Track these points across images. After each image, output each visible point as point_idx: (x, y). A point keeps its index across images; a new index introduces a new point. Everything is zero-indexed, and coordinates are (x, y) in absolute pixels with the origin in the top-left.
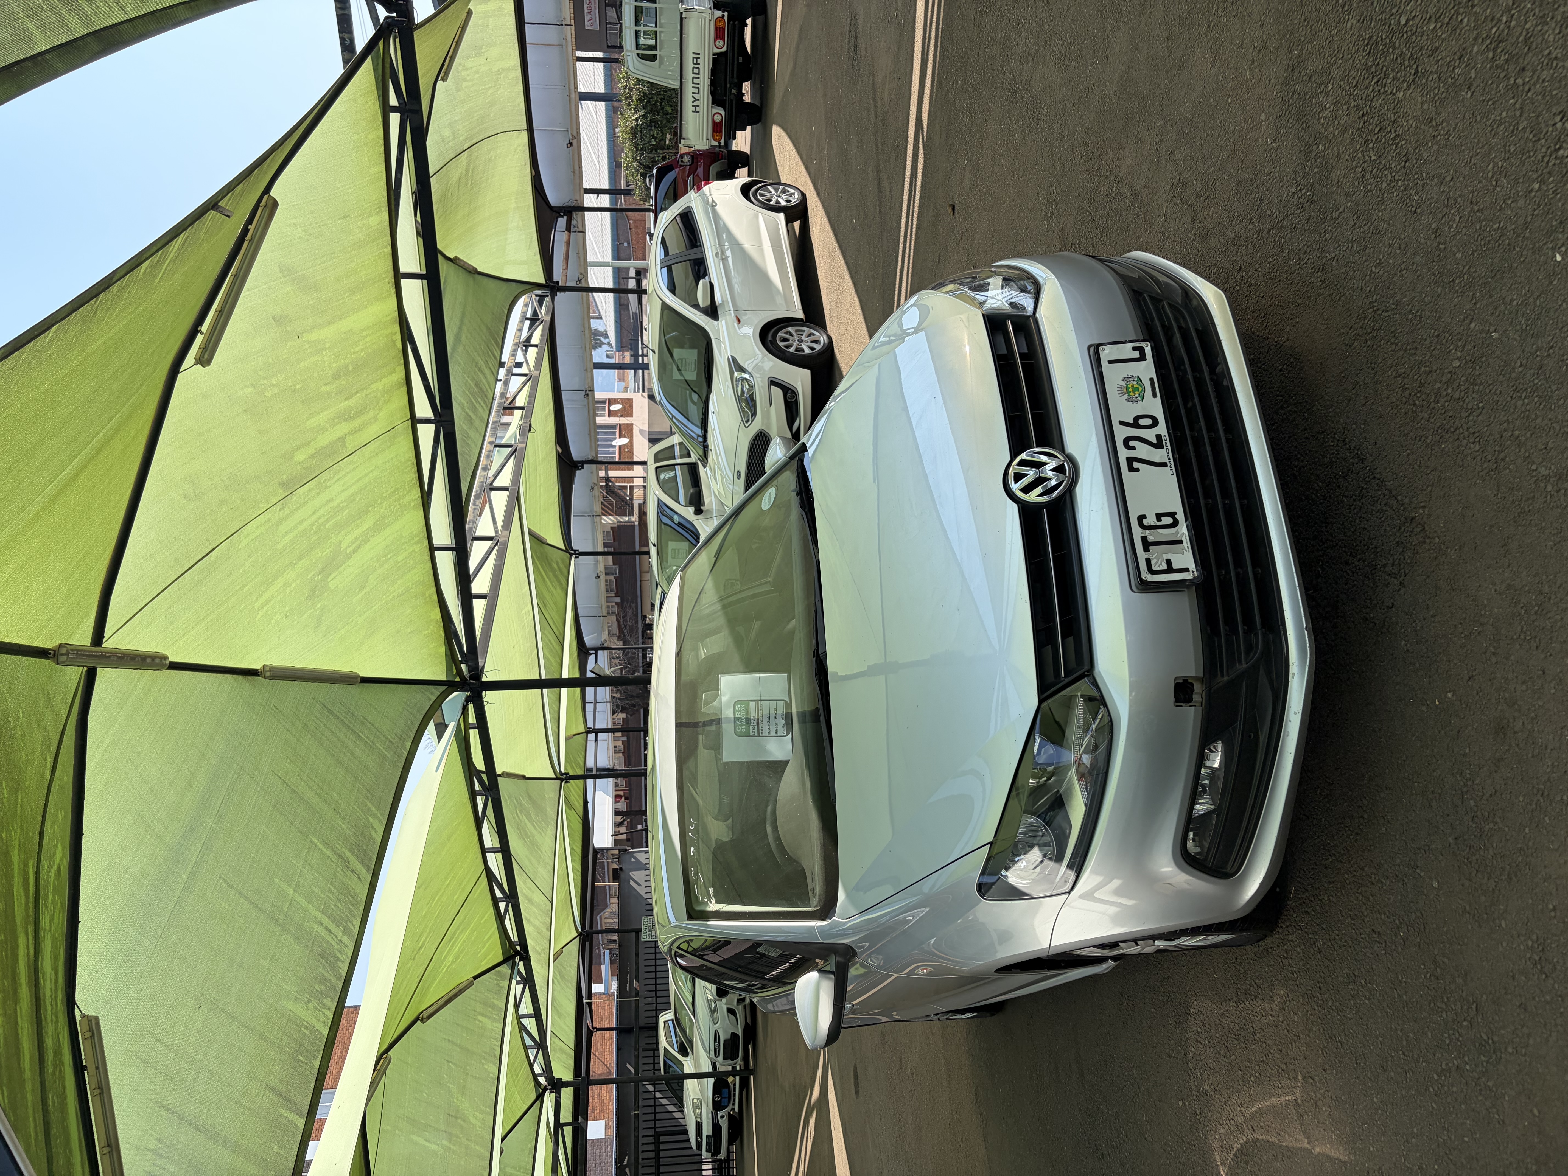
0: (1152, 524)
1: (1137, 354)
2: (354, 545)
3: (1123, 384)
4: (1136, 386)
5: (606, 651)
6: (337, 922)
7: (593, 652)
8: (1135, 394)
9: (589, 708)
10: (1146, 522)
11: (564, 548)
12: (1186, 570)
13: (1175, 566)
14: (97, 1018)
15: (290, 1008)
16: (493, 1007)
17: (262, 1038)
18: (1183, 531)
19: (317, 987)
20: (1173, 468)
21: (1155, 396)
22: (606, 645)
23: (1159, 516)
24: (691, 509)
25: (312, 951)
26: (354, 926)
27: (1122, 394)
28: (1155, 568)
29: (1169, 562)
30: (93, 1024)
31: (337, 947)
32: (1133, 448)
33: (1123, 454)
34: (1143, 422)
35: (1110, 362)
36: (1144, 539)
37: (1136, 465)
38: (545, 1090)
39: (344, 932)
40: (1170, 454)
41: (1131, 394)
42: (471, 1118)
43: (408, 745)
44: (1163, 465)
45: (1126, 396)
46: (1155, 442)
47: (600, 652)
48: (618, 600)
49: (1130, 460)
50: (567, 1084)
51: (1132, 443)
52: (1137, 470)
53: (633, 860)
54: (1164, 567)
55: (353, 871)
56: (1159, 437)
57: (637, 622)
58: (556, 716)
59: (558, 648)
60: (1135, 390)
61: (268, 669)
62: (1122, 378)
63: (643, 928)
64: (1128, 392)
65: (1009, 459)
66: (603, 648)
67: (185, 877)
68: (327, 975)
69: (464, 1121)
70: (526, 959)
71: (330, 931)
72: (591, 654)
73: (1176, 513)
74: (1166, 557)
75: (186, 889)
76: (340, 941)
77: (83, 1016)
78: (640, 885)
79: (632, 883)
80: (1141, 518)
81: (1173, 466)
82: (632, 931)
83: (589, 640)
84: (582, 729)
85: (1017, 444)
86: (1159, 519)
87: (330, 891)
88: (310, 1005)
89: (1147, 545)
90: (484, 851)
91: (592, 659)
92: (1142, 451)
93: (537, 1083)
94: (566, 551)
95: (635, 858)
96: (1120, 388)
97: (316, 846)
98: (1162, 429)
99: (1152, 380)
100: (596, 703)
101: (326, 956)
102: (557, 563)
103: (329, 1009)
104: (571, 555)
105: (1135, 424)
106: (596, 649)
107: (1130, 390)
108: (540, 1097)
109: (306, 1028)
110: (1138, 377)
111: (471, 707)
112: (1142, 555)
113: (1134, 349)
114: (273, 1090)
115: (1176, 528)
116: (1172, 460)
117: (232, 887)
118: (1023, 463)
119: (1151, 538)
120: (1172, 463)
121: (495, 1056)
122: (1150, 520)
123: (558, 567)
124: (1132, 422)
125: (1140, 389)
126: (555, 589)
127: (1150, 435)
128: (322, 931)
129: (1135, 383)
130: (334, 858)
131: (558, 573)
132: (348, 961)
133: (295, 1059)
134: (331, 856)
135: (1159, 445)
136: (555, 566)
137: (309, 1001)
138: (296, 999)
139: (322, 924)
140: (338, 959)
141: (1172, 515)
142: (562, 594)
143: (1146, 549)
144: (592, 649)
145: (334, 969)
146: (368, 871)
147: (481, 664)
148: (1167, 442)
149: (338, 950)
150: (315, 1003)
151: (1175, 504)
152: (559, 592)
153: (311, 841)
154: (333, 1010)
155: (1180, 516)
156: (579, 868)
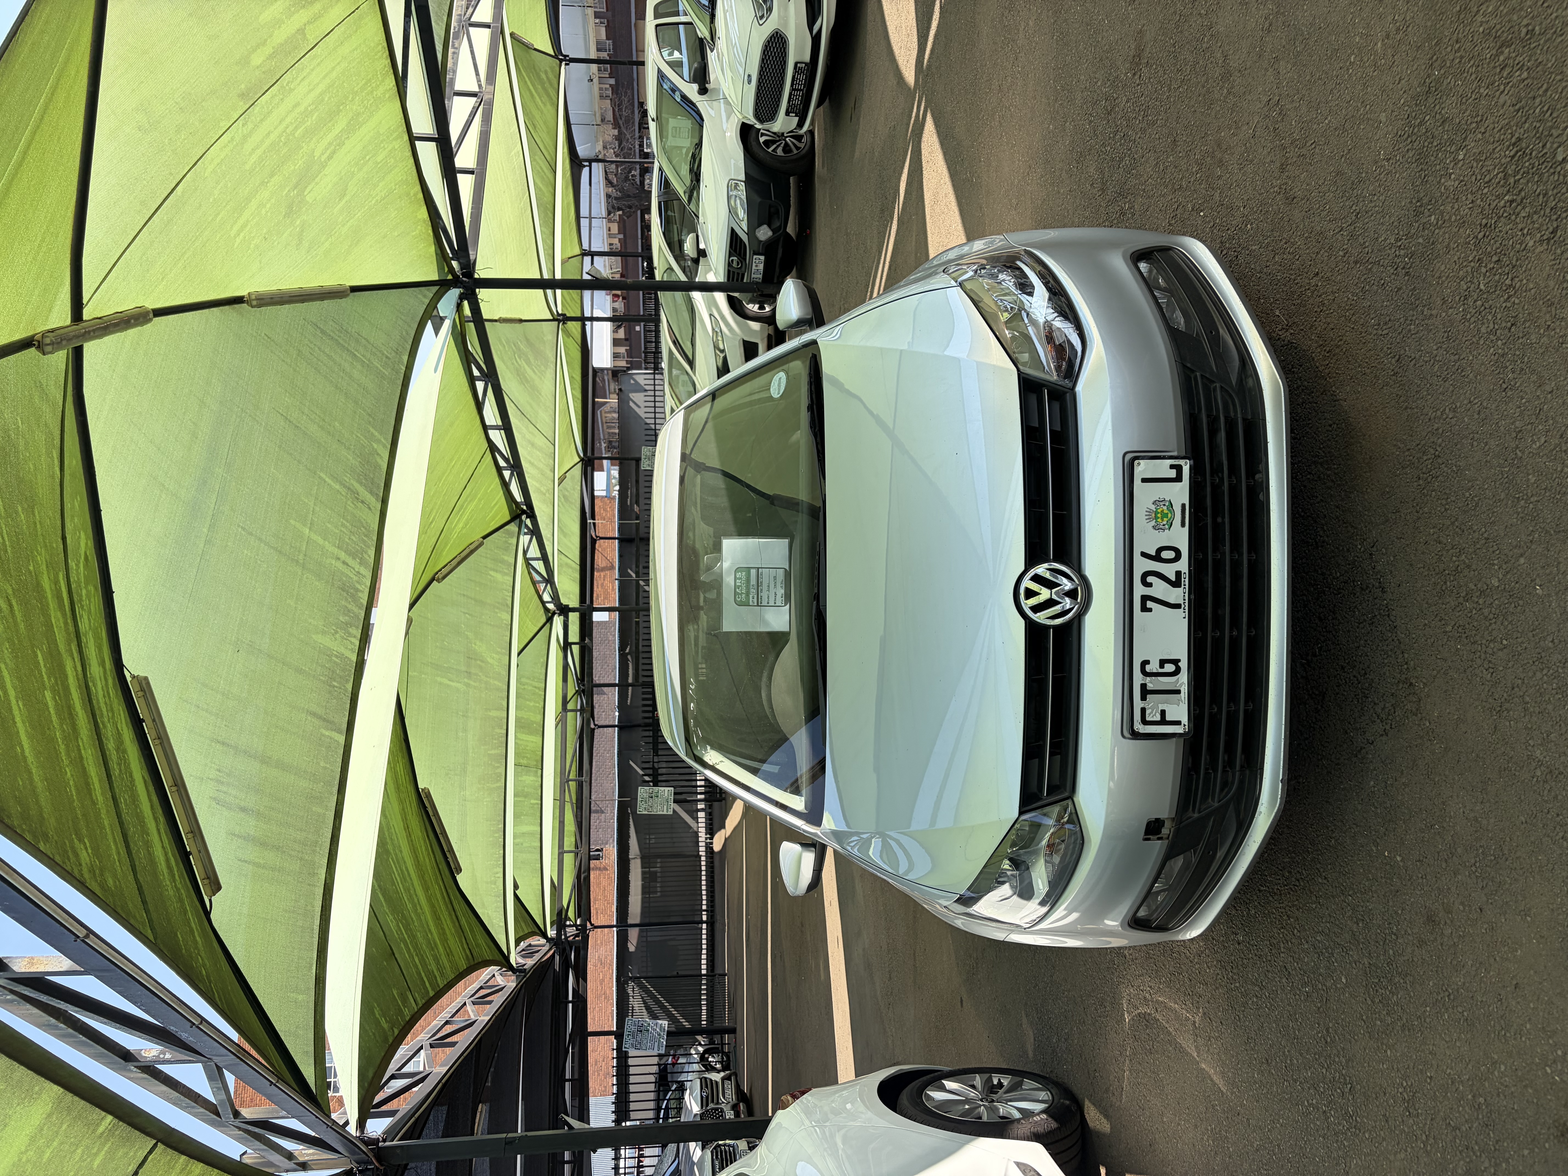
0: (1155, 671)
1: (1173, 474)
2: (328, 152)
3: (1153, 507)
4: (1166, 511)
5: (600, 164)
6: (353, 555)
7: (587, 164)
8: (1163, 520)
9: (584, 223)
10: (1148, 668)
11: (552, 53)
12: (1178, 723)
13: (1168, 718)
14: (146, 678)
15: (320, 641)
16: (503, 562)
17: (299, 671)
18: (1183, 680)
19: (341, 618)
20: (1187, 611)
21: (1183, 525)
22: (600, 157)
23: (1162, 663)
24: (695, 87)
25: (333, 585)
26: (369, 556)
27: (1149, 519)
28: (1148, 719)
29: (1163, 713)
30: (144, 684)
31: (355, 578)
32: (1150, 585)
33: (1139, 590)
34: (1166, 555)
35: (1144, 480)
36: (1144, 686)
37: (1150, 604)
38: (554, 613)
39: (360, 564)
40: (1187, 595)
41: (1159, 520)
42: (489, 660)
43: (405, 358)
44: (1177, 606)
45: (1153, 523)
46: (1173, 578)
47: (594, 165)
48: (612, 81)
49: (1145, 599)
50: (574, 610)
51: (1150, 579)
52: (1150, 610)
53: (632, 382)
54: (1158, 718)
55: (363, 502)
56: (1178, 574)
57: (633, 112)
58: (551, 252)
59: (551, 176)
60: (1164, 515)
61: (253, 297)
62: (1152, 501)
63: (643, 457)
64: (1156, 518)
65: (1022, 568)
66: (598, 160)
67: (205, 530)
68: (350, 606)
69: (482, 661)
70: (532, 516)
71: (347, 565)
72: (585, 166)
73: (1179, 661)
74: (1161, 707)
75: (208, 542)
76: (358, 572)
77: (133, 677)
78: (639, 407)
79: (631, 404)
80: (1145, 663)
81: (1187, 608)
82: (632, 459)
83: (582, 151)
84: (577, 251)
85: (1033, 556)
86: (1162, 666)
87: (343, 525)
88: (337, 636)
89: (1145, 692)
90: (485, 428)
91: (585, 172)
92: (1160, 589)
93: (547, 610)
94: (555, 57)
95: (634, 380)
96: (1149, 511)
97: (325, 482)
98: (1183, 566)
99: (1183, 506)
100: (590, 218)
101: (347, 590)
102: (546, 73)
103: (355, 637)
104: (561, 61)
105: (1157, 558)
106: (590, 161)
107: (1159, 515)
108: (550, 620)
109: (337, 657)
110: (1170, 501)
111: (466, 303)
112: (1138, 704)
113: (1172, 467)
114: (314, 714)
115: (1176, 677)
116: (1187, 601)
117: (251, 534)
118: (1037, 579)
119: (1150, 686)
120: (1187, 604)
121: (507, 605)
122: (1154, 667)
123: (548, 78)
124: (1154, 554)
125: (1169, 515)
126: (545, 105)
127: (1169, 571)
128: (339, 565)
129: (1165, 508)
130: (344, 491)
131: (547, 85)
132: (367, 590)
133: (330, 686)
134: (341, 490)
135: (1176, 584)
136: (543, 76)
137: (336, 632)
138: (324, 633)
139: (339, 559)
140: (357, 590)
141: (1176, 662)
142: (553, 111)
143: (1143, 698)
144: (586, 160)
145: (355, 599)
146: (377, 500)
147: (472, 257)
148: (1186, 581)
149: (358, 582)
150: (341, 633)
151: (1180, 650)
152: (550, 108)
153: (320, 477)
154: (359, 637)
155: (1184, 665)
156: (579, 396)
